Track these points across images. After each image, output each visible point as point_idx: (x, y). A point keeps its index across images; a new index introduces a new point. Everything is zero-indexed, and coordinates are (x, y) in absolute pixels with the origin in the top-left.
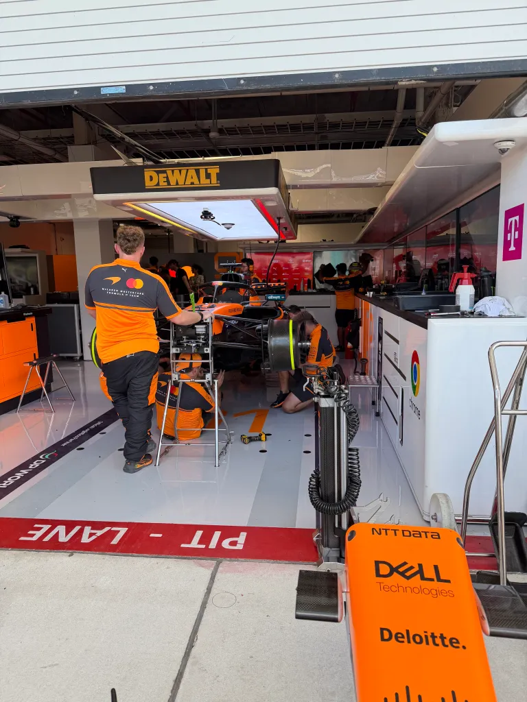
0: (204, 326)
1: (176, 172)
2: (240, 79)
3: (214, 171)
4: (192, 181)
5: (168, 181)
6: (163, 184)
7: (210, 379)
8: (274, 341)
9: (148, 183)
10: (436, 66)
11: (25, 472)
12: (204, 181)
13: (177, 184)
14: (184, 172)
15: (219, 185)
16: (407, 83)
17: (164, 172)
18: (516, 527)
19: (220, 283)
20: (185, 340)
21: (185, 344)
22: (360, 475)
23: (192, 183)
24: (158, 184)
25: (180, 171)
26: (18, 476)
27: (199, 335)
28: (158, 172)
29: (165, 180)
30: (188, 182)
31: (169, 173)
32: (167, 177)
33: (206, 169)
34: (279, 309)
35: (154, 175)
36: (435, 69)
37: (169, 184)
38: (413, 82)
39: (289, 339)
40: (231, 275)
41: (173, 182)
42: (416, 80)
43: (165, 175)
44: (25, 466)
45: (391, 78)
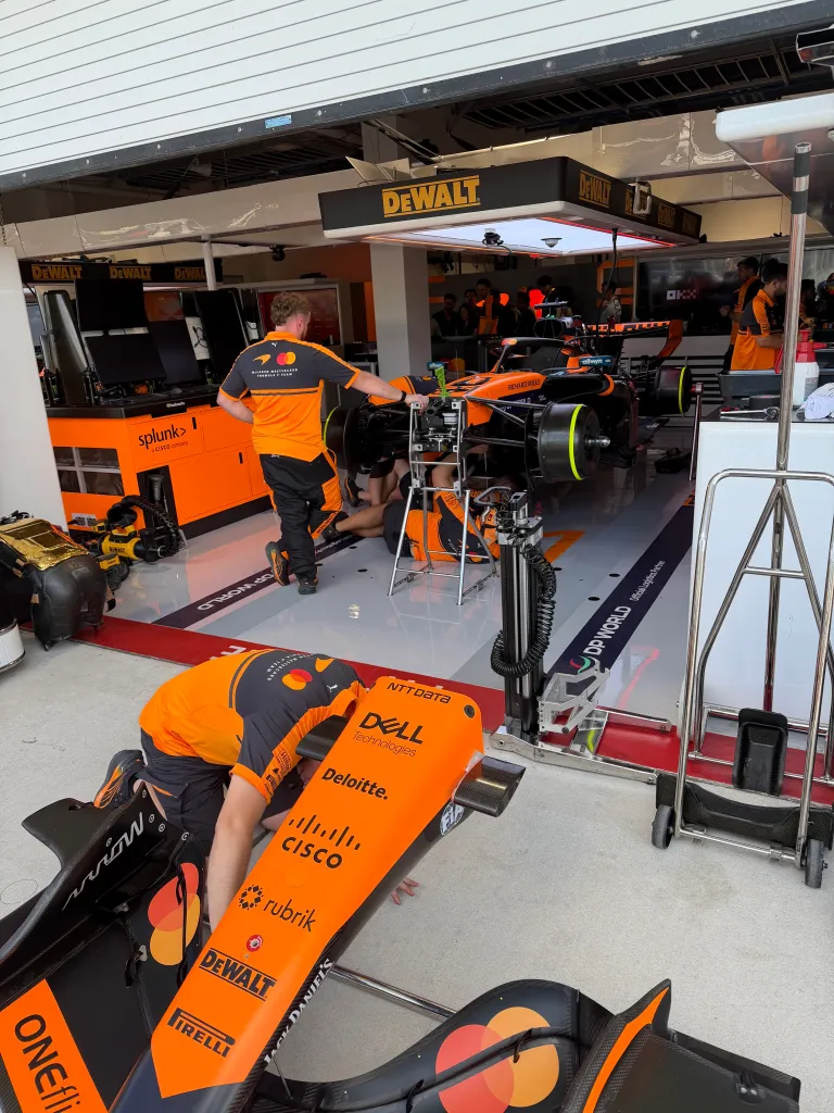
0: (454, 414)
1: (423, 190)
2: (422, 87)
3: (472, 183)
4: (443, 201)
5: (412, 205)
6: (407, 210)
7: (459, 489)
8: (545, 438)
9: (388, 210)
10: (695, 28)
11: (248, 586)
12: (460, 201)
13: (424, 208)
14: (432, 189)
15: (479, 204)
16: (653, 62)
17: (408, 191)
18: (781, 733)
19: (512, 341)
20: (430, 434)
21: (431, 439)
22: (549, 634)
23: (444, 205)
24: (400, 211)
25: (427, 187)
26: (240, 590)
27: (450, 426)
28: (399, 193)
29: (409, 202)
30: (438, 204)
31: (414, 191)
32: (411, 199)
33: (462, 183)
34: (605, 378)
35: (395, 197)
36: (694, 34)
37: (414, 209)
38: (661, 59)
39: (568, 436)
40: (549, 321)
41: (418, 206)
42: (664, 56)
43: (408, 196)
44: (250, 580)
45: (626, 59)
